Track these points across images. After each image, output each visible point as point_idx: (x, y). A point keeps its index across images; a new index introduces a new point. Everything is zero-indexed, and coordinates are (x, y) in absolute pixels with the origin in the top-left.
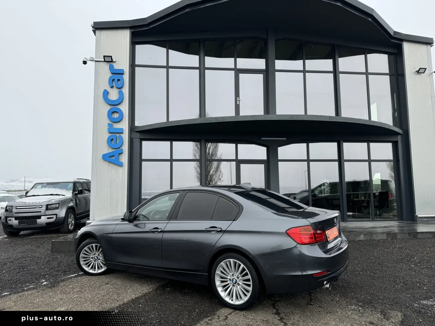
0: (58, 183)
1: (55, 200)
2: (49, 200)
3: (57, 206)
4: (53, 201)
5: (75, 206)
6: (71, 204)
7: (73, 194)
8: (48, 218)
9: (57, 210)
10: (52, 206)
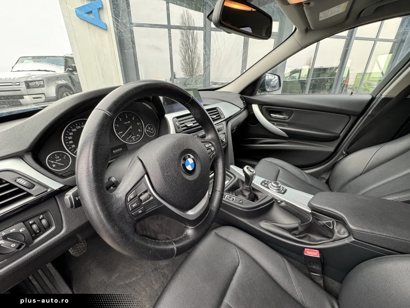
0: (45, 57)
1: (36, 76)
2: (29, 75)
3: (42, 83)
4: (33, 77)
5: (70, 85)
6: (63, 82)
7: (65, 71)
8: (34, 98)
9: (42, 89)
10: (34, 83)
